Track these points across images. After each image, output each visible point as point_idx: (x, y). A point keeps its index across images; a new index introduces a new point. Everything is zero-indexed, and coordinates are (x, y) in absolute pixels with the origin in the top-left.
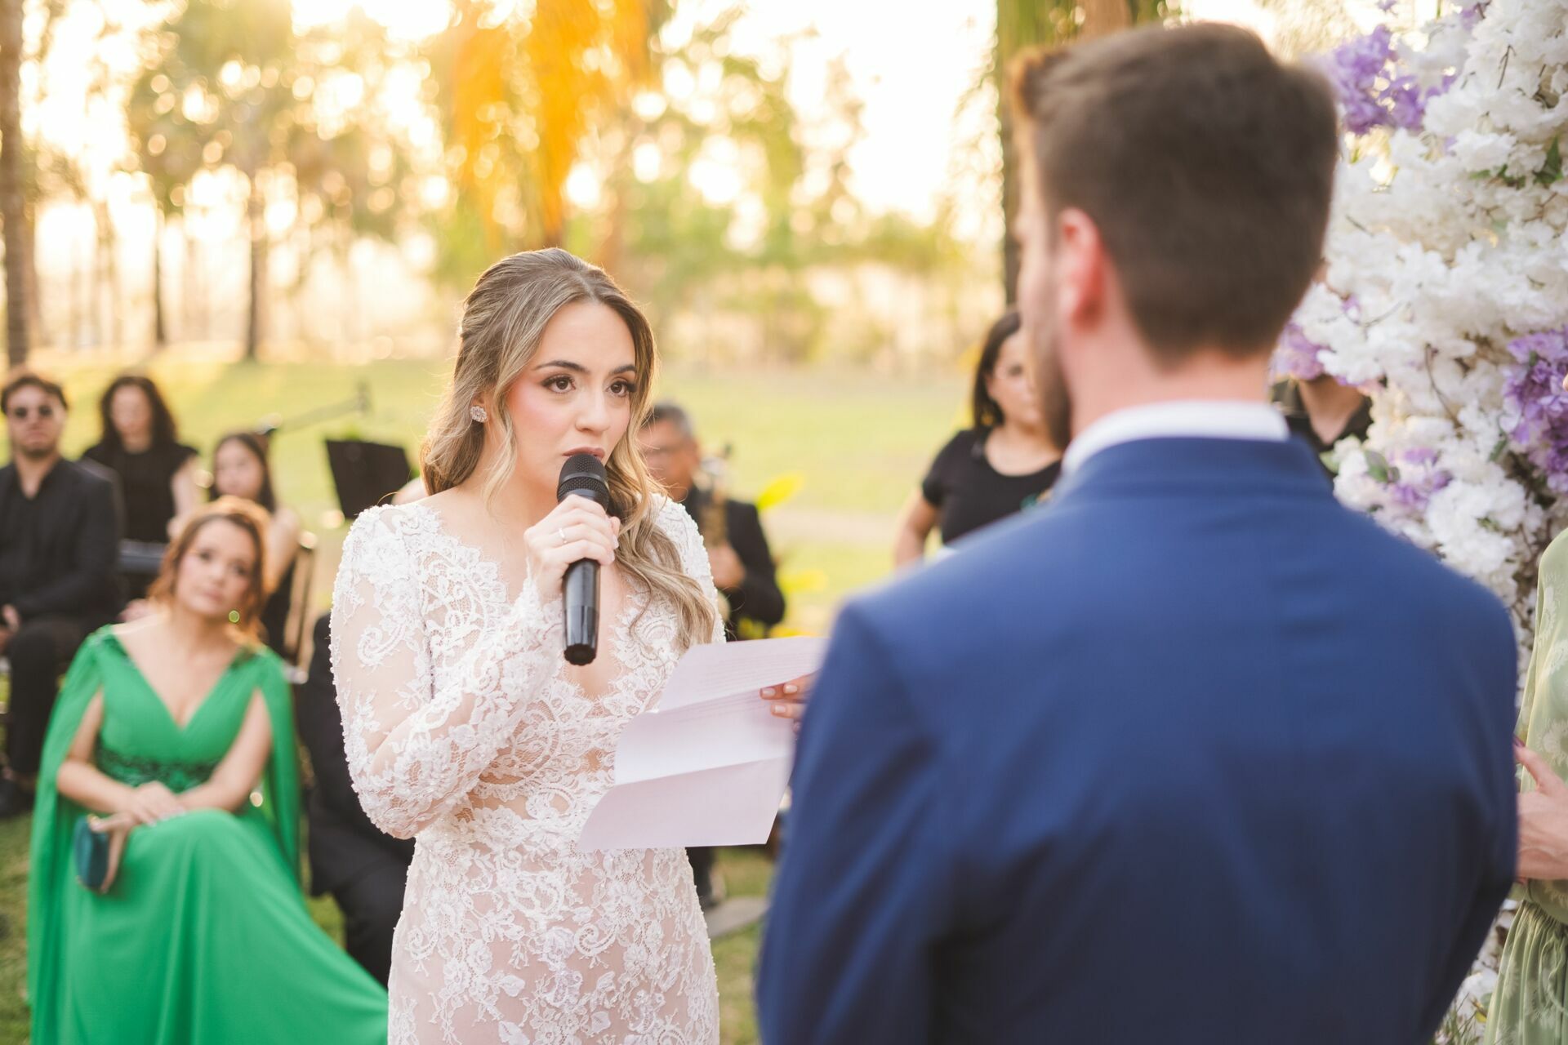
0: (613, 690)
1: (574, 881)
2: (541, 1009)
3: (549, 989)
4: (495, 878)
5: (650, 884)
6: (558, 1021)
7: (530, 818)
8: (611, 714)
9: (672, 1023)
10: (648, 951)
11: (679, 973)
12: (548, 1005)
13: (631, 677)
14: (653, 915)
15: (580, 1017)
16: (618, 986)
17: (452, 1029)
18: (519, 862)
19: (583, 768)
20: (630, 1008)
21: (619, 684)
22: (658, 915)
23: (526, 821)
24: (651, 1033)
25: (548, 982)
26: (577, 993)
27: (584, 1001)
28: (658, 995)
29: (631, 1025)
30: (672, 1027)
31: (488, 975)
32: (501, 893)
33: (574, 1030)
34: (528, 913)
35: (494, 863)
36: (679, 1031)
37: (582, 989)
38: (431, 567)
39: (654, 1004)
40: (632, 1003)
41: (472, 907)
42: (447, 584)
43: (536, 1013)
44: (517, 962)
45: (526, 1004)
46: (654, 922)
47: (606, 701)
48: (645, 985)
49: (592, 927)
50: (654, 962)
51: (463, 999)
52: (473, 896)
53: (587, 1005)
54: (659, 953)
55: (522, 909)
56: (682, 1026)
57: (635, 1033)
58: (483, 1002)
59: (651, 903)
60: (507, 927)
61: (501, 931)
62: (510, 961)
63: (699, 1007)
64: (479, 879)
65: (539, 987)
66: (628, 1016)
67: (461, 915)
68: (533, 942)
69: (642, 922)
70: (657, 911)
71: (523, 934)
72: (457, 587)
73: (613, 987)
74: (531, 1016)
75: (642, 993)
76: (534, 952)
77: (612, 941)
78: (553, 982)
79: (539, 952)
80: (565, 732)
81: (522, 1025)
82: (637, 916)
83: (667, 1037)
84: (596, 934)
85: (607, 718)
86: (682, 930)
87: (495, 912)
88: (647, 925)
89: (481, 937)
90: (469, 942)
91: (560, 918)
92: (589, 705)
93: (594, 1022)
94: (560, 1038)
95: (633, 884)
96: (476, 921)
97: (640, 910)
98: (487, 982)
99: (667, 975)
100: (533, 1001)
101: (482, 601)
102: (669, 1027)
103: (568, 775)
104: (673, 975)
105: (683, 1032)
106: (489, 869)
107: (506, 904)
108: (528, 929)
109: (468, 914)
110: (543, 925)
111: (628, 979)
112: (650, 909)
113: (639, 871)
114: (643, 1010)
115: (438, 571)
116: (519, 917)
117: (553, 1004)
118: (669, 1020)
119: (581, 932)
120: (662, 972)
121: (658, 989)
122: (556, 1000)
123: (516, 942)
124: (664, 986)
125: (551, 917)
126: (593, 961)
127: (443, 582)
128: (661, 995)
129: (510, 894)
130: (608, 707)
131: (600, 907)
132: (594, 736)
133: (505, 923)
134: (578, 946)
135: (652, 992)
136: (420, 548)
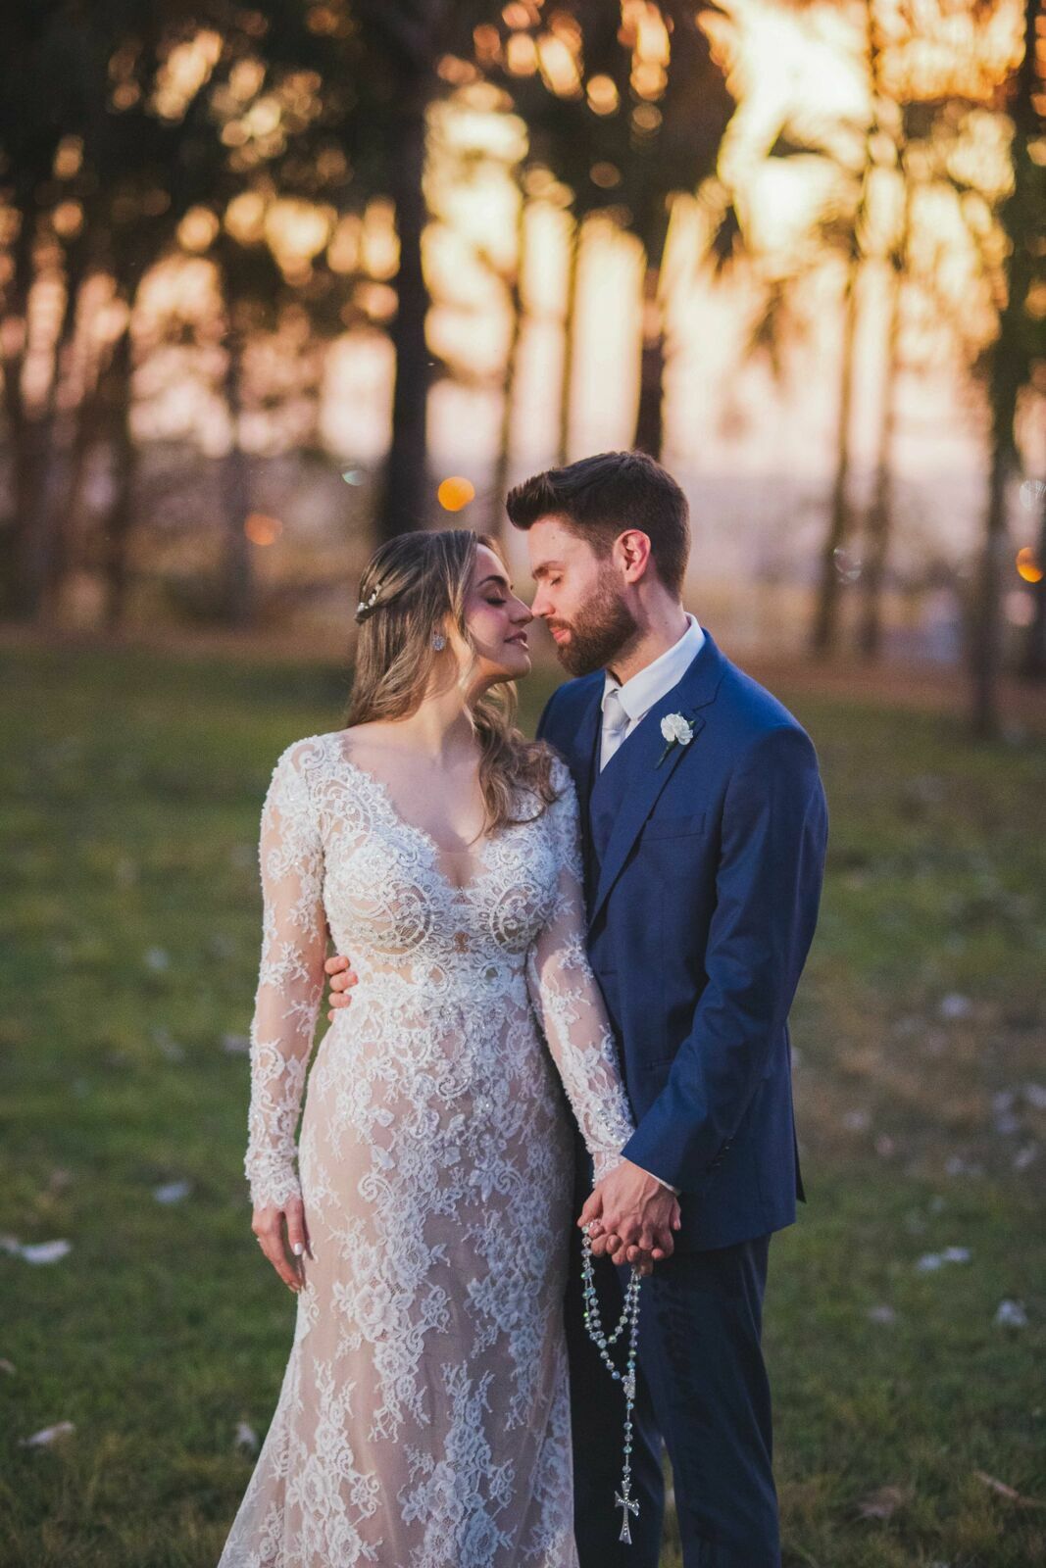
0: (474, 885)
1: (440, 1037)
2: (405, 1140)
3: (413, 1123)
4: (382, 1031)
5: (503, 1050)
6: (418, 1151)
7: (412, 983)
8: (472, 903)
9: (513, 1166)
10: (494, 1103)
11: (521, 1127)
12: (411, 1137)
13: (490, 876)
14: (502, 1075)
15: (436, 1150)
16: (468, 1128)
17: (339, 1147)
18: (401, 1020)
19: (454, 949)
20: (477, 1148)
21: (479, 880)
22: (507, 1076)
23: (408, 986)
24: (493, 1172)
25: (412, 1117)
26: (435, 1129)
27: (439, 1137)
28: (501, 1141)
29: (476, 1162)
30: (512, 1169)
31: (368, 1107)
32: (385, 1043)
33: (431, 1160)
34: (402, 1060)
35: (383, 1019)
36: (518, 1174)
37: (439, 1127)
38: (329, 793)
39: (497, 1148)
40: (478, 1144)
41: (362, 1053)
42: (342, 804)
43: (401, 1142)
44: (390, 1099)
45: (394, 1133)
46: (503, 1081)
47: (468, 893)
48: (491, 1130)
49: (449, 1076)
50: (500, 1113)
51: (347, 1125)
52: (365, 1045)
53: (442, 1140)
54: (504, 1107)
55: (399, 1058)
56: (521, 1171)
57: (480, 1169)
58: (361, 1128)
59: (502, 1065)
60: (385, 1070)
61: (380, 1073)
62: (385, 1098)
63: (538, 1158)
64: (371, 1031)
65: (405, 1122)
66: (474, 1154)
67: (354, 1058)
68: (403, 1085)
69: (492, 1079)
70: (507, 1072)
71: (397, 1077)
72: (349, 805)
73: (463, 1128)
74: (397, 1144)
75: (487, 1137)
76: (403, 1092)
77: (466, 1089)
78: (416, 1118)
79: (407, 1092)
80: (435, 913)
81: (390, 1150)
82: (488, 1074)
83: (505, 1177)
84: (453, 1083)
85: (469, 906)
86: (528, 1092)
87: (378, 1058)
88: (495, 1082)
89: (365, 1077)
90: (356, 1081)
91: (426, 1066)
92: (454, 893)
93: (447, 1156)
94: (419, 1165)
95: (488, 1047)
96: (363, 1064)
97: (491, 1069)
98: (365, 1112)
99: (510, 1125)
100: (399, 1133)
101: (370, 814)
102: (509, 1169)
103: (442, 953)
104: (516, 1126)
105: (521, 1174)
106: (378, 1023)
107: (386, 1053)
108: (400, 1073)
109: (358, 1059)
110: (412, 1070)
111: (475, 1124)
112: (499, 1070)
113: (495, 1039)
114: (487, 1150)
115: (334, 796)
116: (395, 1063)
117: (414, 1136)
118: (509, 1164)
119: (440, 1080)
120: (506, 1123)
121: (501, 1136)
122: (417, 1133)
123: (391, 1083)
124: (508, 1135)
125: (420, 1065)
126: (449, 1104)
127: (339, 803)
128: (504, 1141)
129: (390, 1045)
130: (469, 897)
131: (458, 1062)
132: (459, 920)
133: (383, 1066)
134: (437, 1091)
135: (496, 1136)
136: (321, 779)
